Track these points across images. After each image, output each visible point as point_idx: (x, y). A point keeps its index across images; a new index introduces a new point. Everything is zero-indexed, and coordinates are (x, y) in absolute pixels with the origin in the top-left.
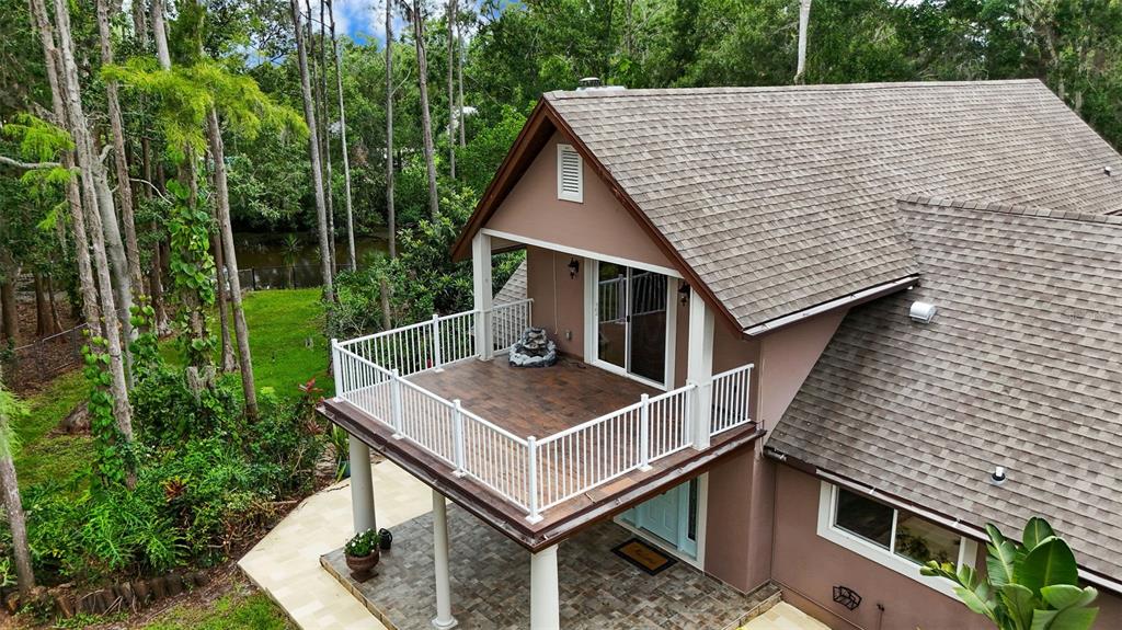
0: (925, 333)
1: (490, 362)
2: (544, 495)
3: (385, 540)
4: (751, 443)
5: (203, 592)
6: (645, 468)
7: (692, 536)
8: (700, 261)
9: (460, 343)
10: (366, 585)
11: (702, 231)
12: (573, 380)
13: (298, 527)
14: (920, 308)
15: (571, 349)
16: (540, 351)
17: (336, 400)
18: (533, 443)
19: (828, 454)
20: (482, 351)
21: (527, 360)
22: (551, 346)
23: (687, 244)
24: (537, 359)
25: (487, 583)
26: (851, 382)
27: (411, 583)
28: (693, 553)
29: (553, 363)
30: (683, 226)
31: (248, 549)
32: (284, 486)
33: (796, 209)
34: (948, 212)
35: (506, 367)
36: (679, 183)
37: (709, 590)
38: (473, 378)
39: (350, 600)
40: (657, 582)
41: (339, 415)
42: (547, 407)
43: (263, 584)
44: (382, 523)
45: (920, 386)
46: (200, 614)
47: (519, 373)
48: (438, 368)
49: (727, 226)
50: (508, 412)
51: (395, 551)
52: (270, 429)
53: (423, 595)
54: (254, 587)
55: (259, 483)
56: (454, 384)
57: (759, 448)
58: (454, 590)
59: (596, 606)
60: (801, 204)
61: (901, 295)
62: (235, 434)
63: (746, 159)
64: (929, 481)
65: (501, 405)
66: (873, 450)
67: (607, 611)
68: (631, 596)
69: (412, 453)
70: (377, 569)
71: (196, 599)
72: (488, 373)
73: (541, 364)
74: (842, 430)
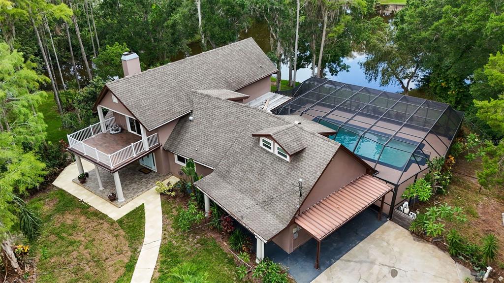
0: (192, 123)
1: (106, 133)
2: (113, 163)
3: (87, 175)
4: (159, 148)
5: (46, 191)
6: (135, 156)
7: (154, 165)
8: (140, 117)
9: (97, 130)
10: (84, 184)
11: (141, 110)
12: (124, 137)
13: (65, 174)
14: (191, 118)
15: (124, 128)
16: (117, 130)
17: (70, 147)
18: (109, 155)
19: (173, 148)
20: (104, 130)
21: (115, 132)
22: (120, 128)
23: (137, 114)
24: (116, 132)
25: (110, 180)
26: (179, 133)
27: (94, 182)
28: (154, 169)
29: (120, 132)
30: (137, 110)
31: (54, 181)
32: (59, 165)
33: (165, 100)
34: (200, 95)
35: (109, 134)
36: (137, 100)
37: (158, 175)
38: (102, 138)
39: (81, 188)
40: (147, 175)
41: (71, 150)
42: (118, 144)
43: (60, 187)
44: (85, 171)
45: (189, 134)
46: (46, 195)
47: (112, 136)
48: (93, 136)
49: (147, 108)
50: (109, 146)
51: (90, 177)
52: (53, 152)
53: (97, 184)
54: (58, 188)
55: (53, 166)
56: (97, 140)
57: (161, 148)
58: (102, 182)
59: (133, 182)
60: (166, 98)
61: (189, 115)
62: (43, 154)
63: (154, 89)
64: (187, 152)
65: (108, 145)
66: (180, 147)
67: (136, 182)
68: (141, 179)
69: (88, 158)
70: (86, 181)
71: (44, 192)
72: (105, 137)
73: (118, 133)
74: (176, 143)
